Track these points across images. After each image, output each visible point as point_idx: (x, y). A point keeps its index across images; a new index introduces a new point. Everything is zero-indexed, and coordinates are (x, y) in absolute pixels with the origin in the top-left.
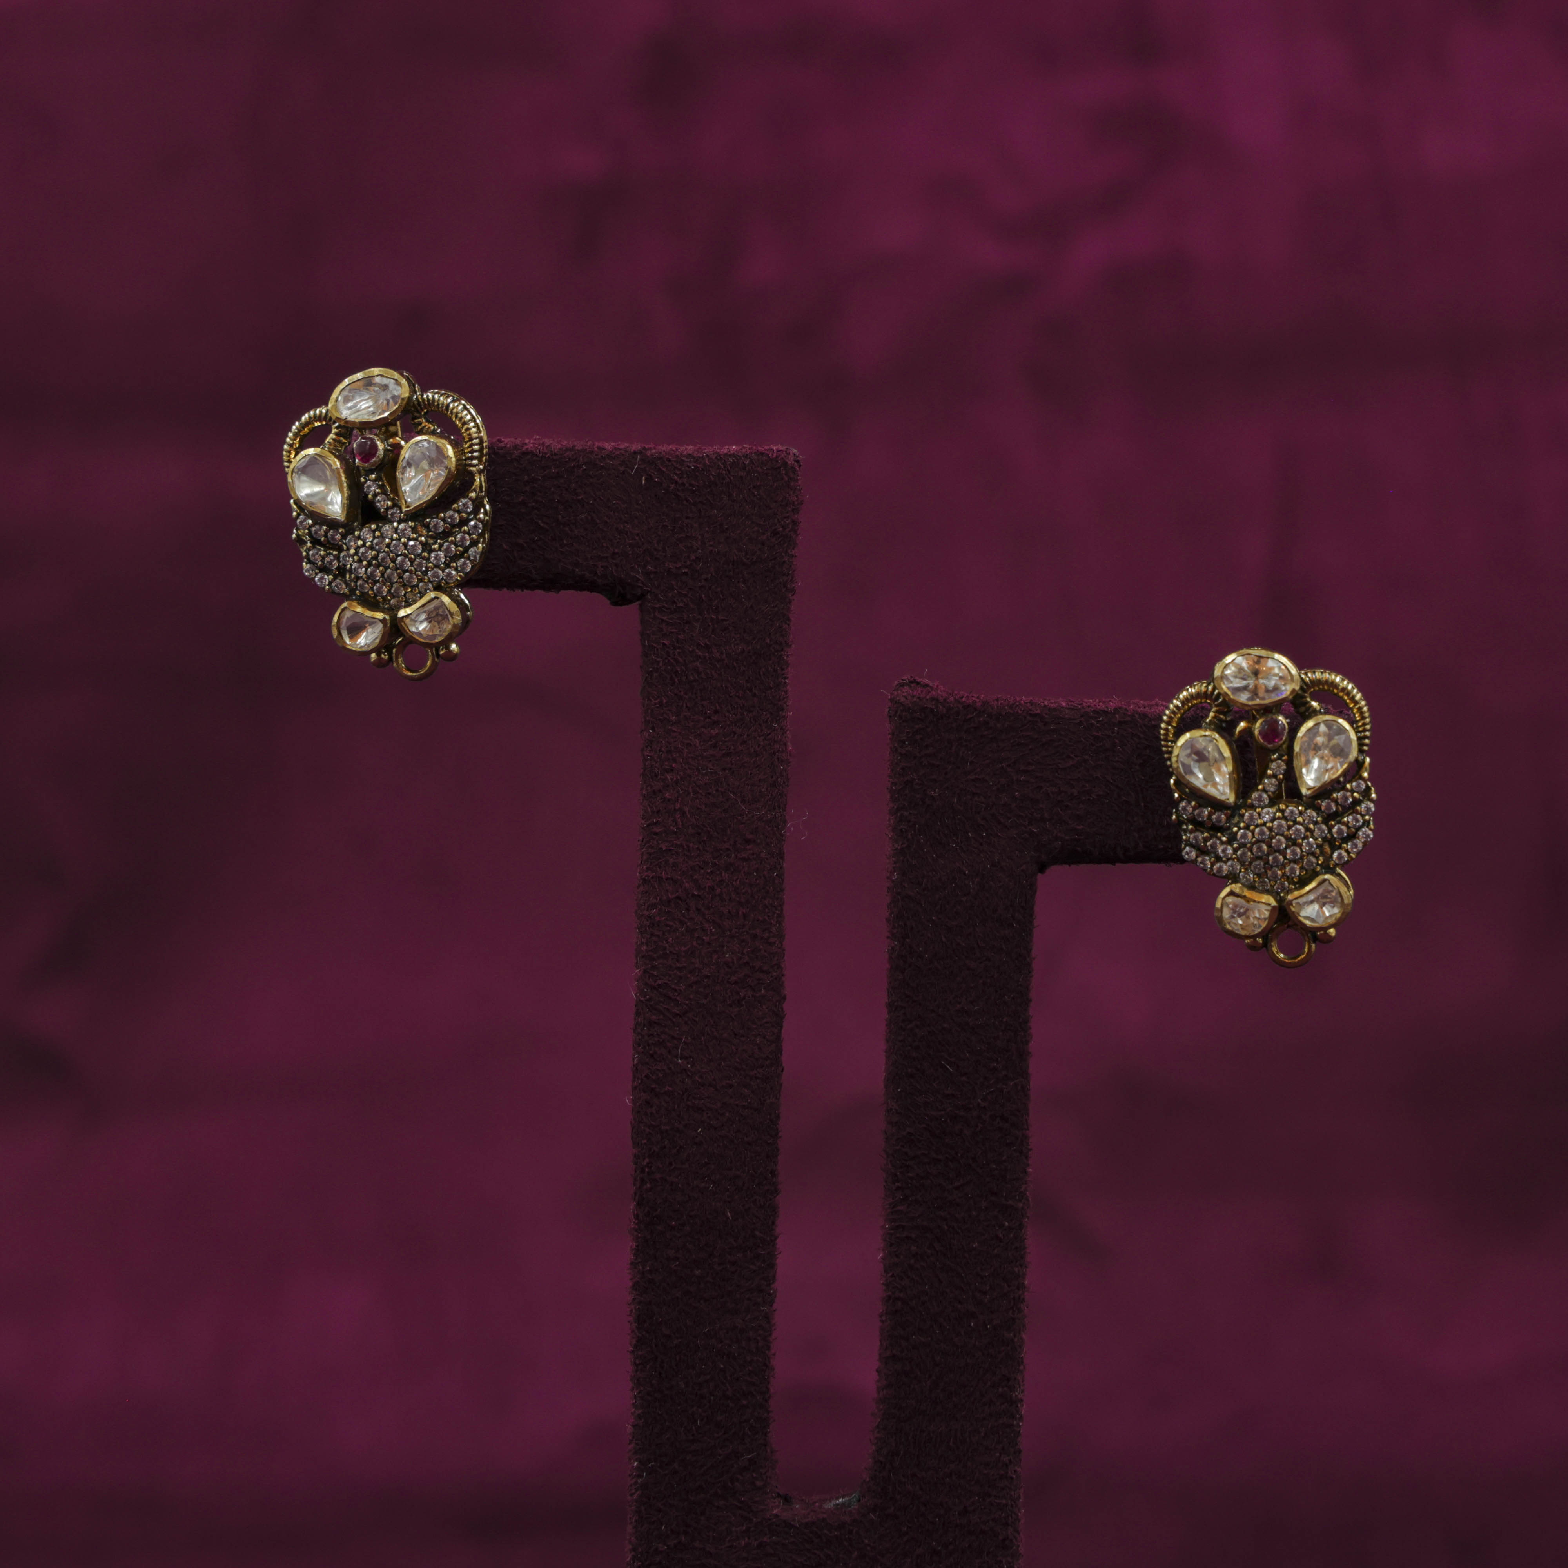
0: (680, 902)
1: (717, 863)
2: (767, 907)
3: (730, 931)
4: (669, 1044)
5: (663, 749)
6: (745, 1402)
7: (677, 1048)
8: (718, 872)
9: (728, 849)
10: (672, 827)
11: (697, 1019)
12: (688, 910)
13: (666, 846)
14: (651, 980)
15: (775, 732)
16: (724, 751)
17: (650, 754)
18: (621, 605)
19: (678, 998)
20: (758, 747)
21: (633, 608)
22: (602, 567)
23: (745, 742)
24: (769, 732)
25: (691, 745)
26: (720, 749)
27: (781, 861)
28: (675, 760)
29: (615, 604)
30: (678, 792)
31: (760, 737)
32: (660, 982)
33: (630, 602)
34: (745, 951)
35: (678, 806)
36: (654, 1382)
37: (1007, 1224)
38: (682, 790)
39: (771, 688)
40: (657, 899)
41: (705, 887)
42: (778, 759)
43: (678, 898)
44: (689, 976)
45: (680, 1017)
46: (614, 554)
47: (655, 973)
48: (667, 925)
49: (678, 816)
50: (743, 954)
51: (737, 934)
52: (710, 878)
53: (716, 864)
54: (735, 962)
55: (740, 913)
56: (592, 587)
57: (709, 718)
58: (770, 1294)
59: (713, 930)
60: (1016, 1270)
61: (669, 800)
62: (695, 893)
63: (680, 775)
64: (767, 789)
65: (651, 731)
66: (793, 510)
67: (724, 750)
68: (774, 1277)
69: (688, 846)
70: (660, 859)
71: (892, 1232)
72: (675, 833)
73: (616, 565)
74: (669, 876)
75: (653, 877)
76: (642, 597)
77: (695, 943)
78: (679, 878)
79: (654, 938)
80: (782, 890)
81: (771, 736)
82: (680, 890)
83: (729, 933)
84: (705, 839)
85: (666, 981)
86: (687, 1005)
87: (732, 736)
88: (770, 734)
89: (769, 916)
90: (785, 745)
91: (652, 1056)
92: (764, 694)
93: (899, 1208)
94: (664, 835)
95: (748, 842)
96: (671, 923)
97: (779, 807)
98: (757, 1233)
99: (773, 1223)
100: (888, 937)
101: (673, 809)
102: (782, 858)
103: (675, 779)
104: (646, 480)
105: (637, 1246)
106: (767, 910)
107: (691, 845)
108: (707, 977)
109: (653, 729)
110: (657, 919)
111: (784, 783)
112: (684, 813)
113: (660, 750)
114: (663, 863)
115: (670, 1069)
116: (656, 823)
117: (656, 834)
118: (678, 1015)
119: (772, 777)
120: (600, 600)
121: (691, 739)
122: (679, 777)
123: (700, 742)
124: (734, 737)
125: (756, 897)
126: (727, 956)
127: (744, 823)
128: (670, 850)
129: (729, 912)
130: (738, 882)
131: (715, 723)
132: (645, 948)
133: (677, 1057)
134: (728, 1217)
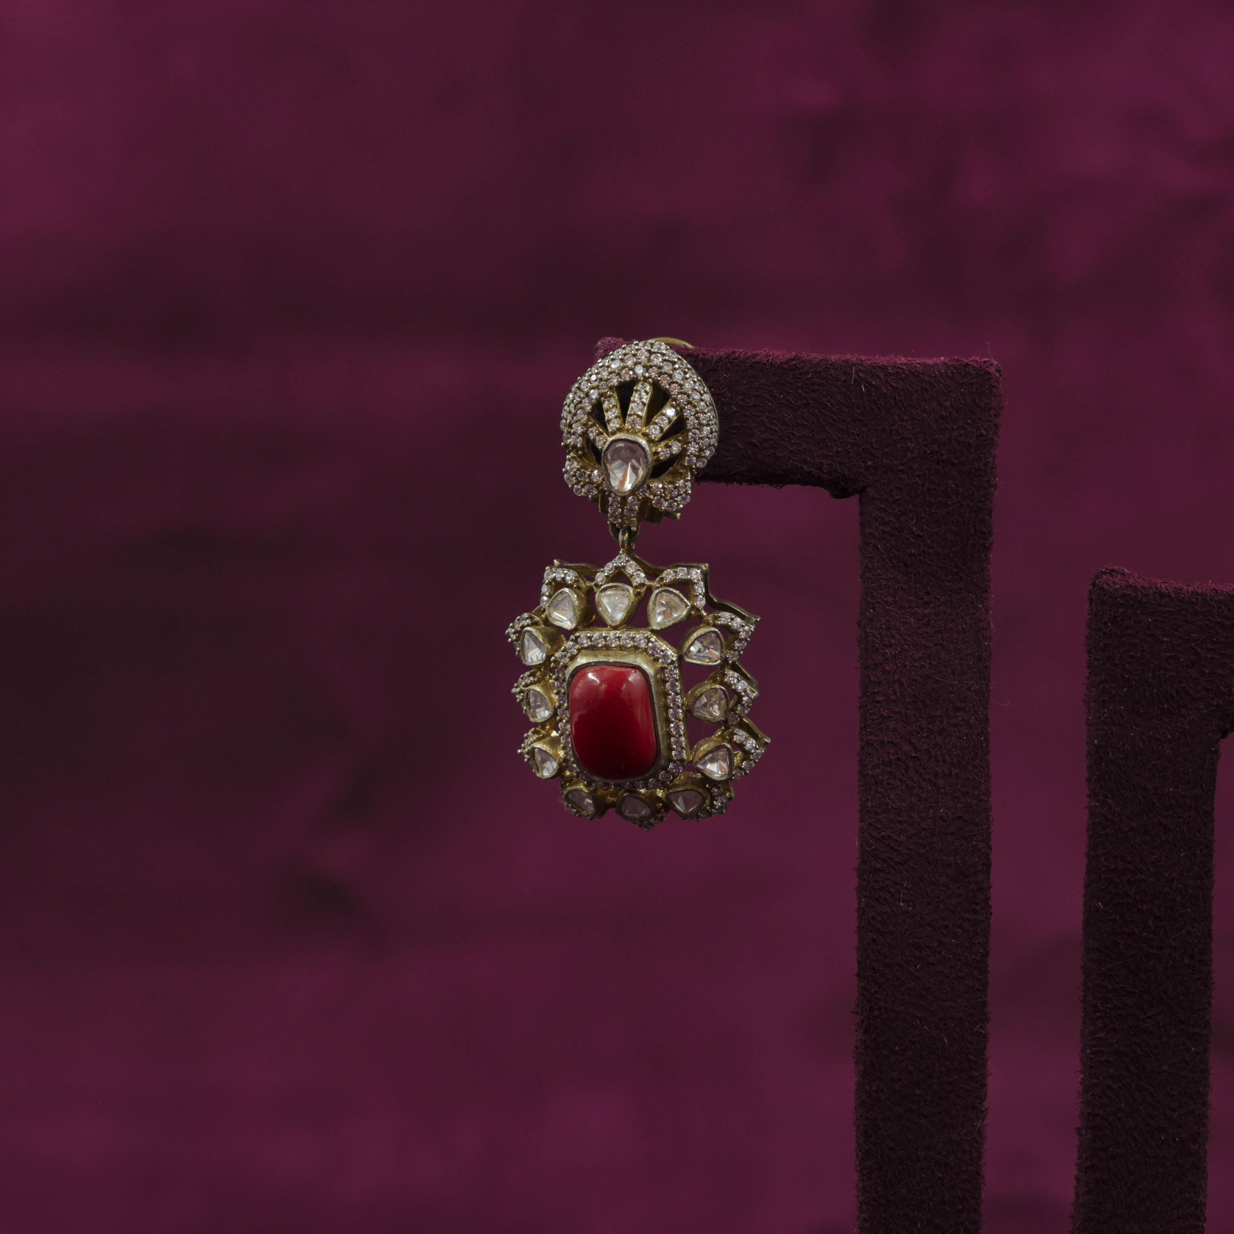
0: (900, 763)
1: (932, 728)
2: (976, 768)
3: (944, 789)
4: (892, 890)
5: (883, 627)
6: (960, 1207)
7: (900, 893)
8: (932, 737)
9: (941, 716)
10: (891, 697)
11: (916, 867)
12: (906, 770)
13: (887, 713)
14: (875, 832)
15: (980, 612)
16: (936, 629)
17: (871, 631)
18: (841, 498)
19: (900, 849)
20: (966, 625)
21: (853, 501)
22: (827, 464)
23: (953, 621)
24: (974, 612)
25: (907, 622)
26: (932, 627)
27: (987, 726)
28: (893, 637)
29: (837, 497)
30: (896, 664)
31: (966, 616)
32: (883, 834)
33: (851, 495)
34: (958, 807)
35: (897, 677)
36: (879, 1189)
38: (900, 663)
39: (976, 573)
40: (880, 760)
41: (922, 750)
42: (983, 636)
43: (898, 759)
44: (909, 828)
45: (902, 865)
46: (838, 452)
47: (879, 826)
48: (889, 784)
49: (896, 686)
50: (956, 809)
51: (950, 792)
52: (926, 741)
53: (930, 729)
54: (950, 816)
55: (953, 773)
56: (817, 482)
57: (922, 599)
58: (982, 1111)
59: (930, 788)
60: (1201, 1089)
61: (889, 672)
62: (913, 755)
63: (898, 650)
64: (974, 663)
65: (871, 611)
66: (995, 415)
67: (935, 627)
68: (985, 1096)
69: (906, 713)
70: (881, 724)
71: (1092, 1056)
72: (895, 701)
73: (840, 463)
74: (890, 740)
75: (875, 741)
76: (862, 491)
77: (913, 800)
78: (899, 741)
79: (878, 795)
80: (988, 752)
81: (975, 616)
82: (900, 752)
83: (943, 791)
84: (921, 706)
85: (889, 834)
86: (907, 854)
87: (943, 615)
88: (975, 613)
89: (978, 776)
90: (989, 623)
91: (877, 900)
92: (970, 578)
93: (1098, 1035)
94: (884, 703)
95: (958, 709)
96: (893, 782)
97: (984, 679)
98: (971, 1057)
99: (985, 1048)
100: (1088, 796)
101: (892, 680)
102: (987, 724)
103: (893, 653)
104: (865, 386)
105: (865, 1069)
106: (976, 771)
107: (909, 712)
108: (925, 829)
109: (874, 608)
110: (881, 778)
111: (988, 657)
112: (901, 684)
113: (880, 628)
114: (884, 728)
115: (893, 911)
116: (877, 693)
117: (878, 702)
118: (899, 863)
119: (978, 652)
120: (822, 493)
121: (907, 618)
122: (897, 652)
123: (915, 620)
124: (944, 616)
125: (967, 759)
126: (941, 811)
127: (954, 693)
128: (890, 716)
129: (943, 772)
130: (951, 745)
131: (927, 603)
132: (869, 804)
133: (899, 901)
134: (944, 1043)
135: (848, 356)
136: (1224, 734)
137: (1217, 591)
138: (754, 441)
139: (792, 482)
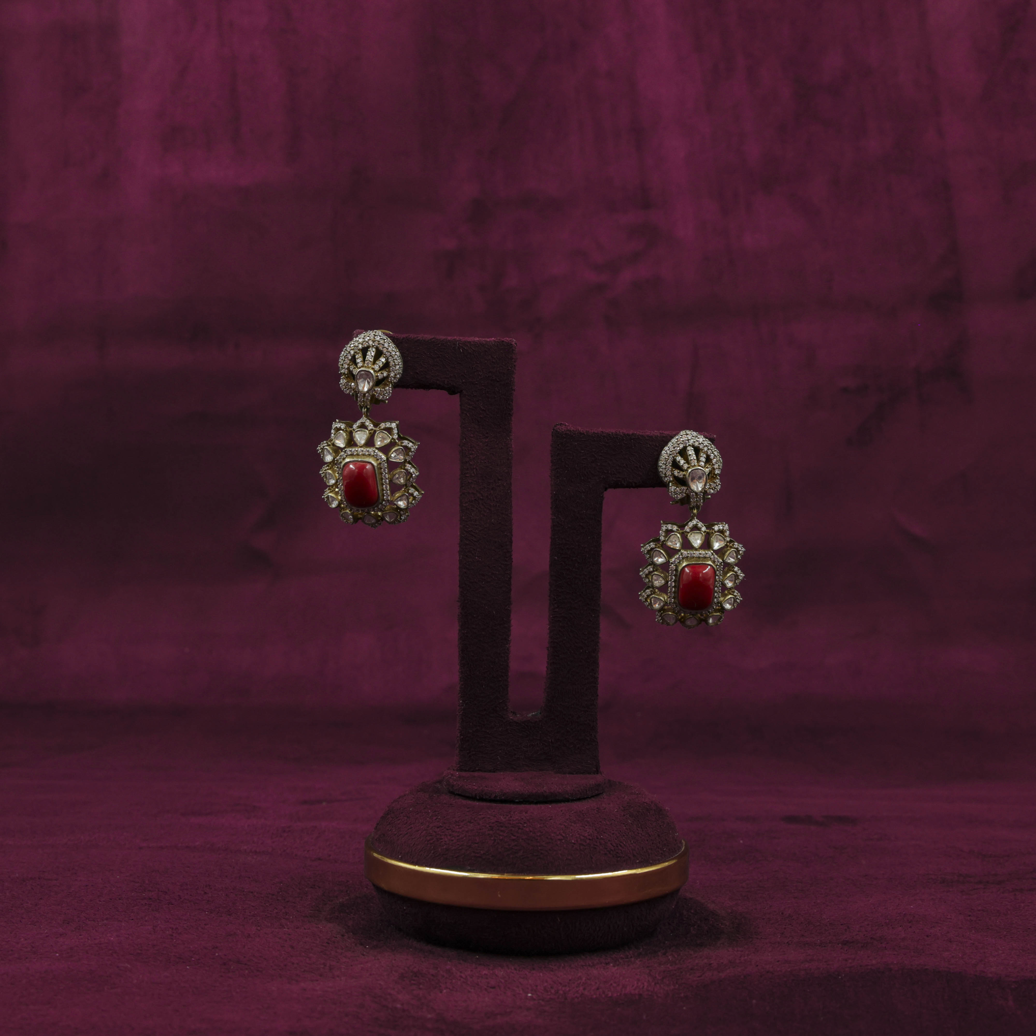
2: (507, 503)
3: (494, 511)
4: (473, 552)
5: (469, 446)
6: (500, 679)
7: (476, 553)
8: (489, 491)
9: (492, 482)
10: (473, 475)
11: (483, 543)
12: (478, 504)
13: (471, 481)
14: (466, 529)
15: (508, 440)
18: (452, 395)
19: (476, 536)
20: (502, 446)
21: (457, 396)
22: (446, 381)
23: (497, 444)
25: (479, 445)
26: (489, 447)
27: (511, 486)
28: (473, 450)
29: (450, 394)
30: (474, 462)
31: (503, 442)
32: (469, 530)
33: (456, 393)
34: (499, 519)
35: (474, 467)
36: (468, 672)
37: (593, 615)
38: (476, 461)
39: (507, 425)
40: (468, 500)
41: (485, 496)
42: (509, 450)
43: (475, 500)
44: (479, 527)
46: (451, 376)
47: (468, 527)
48: (472, 510)
49: (475, 470)
51: (496, 513)
52: (486, 492)
53: (488, 487)
54: (496, 523)
55: (497, 505)
56: (442, 388)
57: (485, 435)
58: (509, 640)
59: (488, 511)
60: (597, 631)
61: (471, 465)
62: (481, 498)
64: (506, 461)
65: (464, 440)
66: (514, 361)
68: (510, 634)
70: (468, 486)
71: (553, 618)
73: (452, 380)
74: (472, 492)
75: (466, 492)
76: (461, 392)
77: (481, 516)
78: (475, 492)
79: (467, 514)
80: (511, 497)
82: (476, 497)
84: (484, 478)
85: (472, 530)
86: (479, 538)
88: (506, 441)
89: (507, 506)
90: (512, 445)
91: (467, 556)
92: (504, 427)
93: (556, 610)
94: (470, 477)
95: (499, 480)
96: (473, 509)
97: (510, 467)
98: (504, 619)
99: (510, 615)
100: (551, 514)
103: (473, 457)
104: (462, 350)
105: (462, 624)
107: (479, 481)
108: (486, 528)
109: (466, 439)
110: (468, 507)
111: (511, 459)
112: (477, 470)
114: (470, 487)
115: (473, 561)
116: (467, 473)
117: (467, 477)
118: (476, 541)
119: (507, 457)
120: (445, 392)
121: (479, 443)
122: (475, 457)
123: (482, 444)
124: (493, 442)
125: (503, 499)
126: (493, 520)
129: (493, 505)
130: (496, 494)
131: (487, 437)
132: (463, 517)
133: (476, 557)
134: (494, 614)
135: (455, 337)
136: (606, 489)
137: (603, 432)
138: (417, 371)
139: (432, 388)
